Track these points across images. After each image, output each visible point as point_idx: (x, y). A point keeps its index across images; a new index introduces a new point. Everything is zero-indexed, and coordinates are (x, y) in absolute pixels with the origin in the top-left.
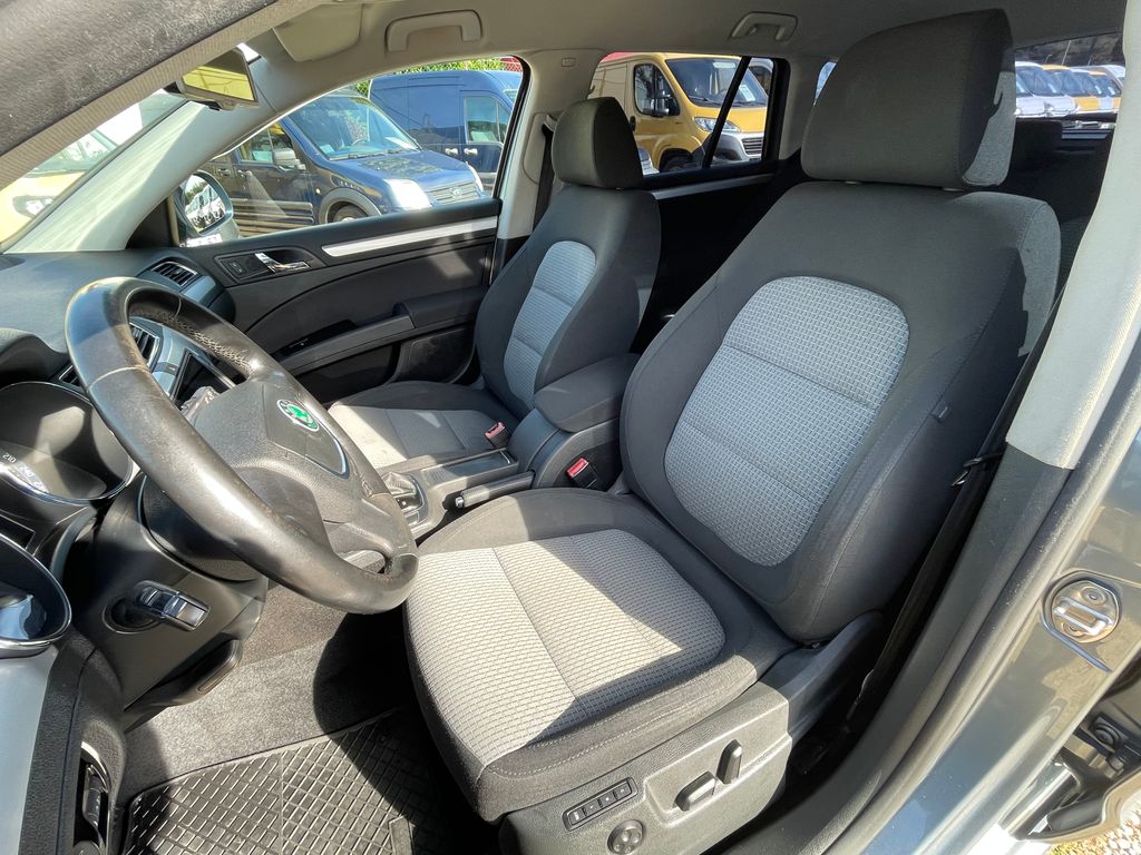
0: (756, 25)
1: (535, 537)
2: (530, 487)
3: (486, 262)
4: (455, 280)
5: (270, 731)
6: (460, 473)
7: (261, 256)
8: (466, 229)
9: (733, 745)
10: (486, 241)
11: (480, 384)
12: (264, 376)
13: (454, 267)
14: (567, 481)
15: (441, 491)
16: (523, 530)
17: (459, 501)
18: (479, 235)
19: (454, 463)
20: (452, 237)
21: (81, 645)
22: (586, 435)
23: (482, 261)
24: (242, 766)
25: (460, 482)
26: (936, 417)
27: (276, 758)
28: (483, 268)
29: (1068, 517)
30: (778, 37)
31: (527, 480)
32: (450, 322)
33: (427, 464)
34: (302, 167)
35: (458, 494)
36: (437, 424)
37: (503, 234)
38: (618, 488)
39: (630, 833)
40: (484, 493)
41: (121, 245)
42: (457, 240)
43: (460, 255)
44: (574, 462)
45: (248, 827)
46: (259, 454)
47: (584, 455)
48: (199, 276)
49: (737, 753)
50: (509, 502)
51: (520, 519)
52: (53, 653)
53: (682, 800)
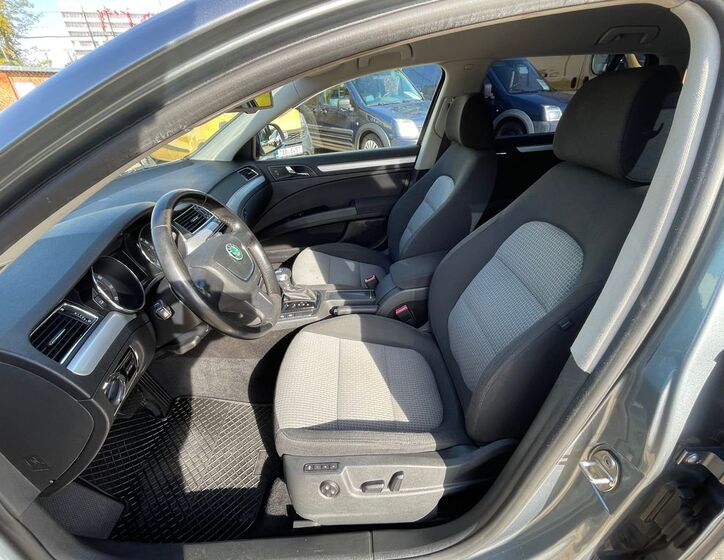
0: (622, 35)
1: (365, 340)
2: (374, 314)
3: (406, 182)
4: (387, 190)
5: (229, 391)
6: (343, 297)
7: (289, 169)
8: (397, 162)
9: (401, 473)
10: (407, 170)
11: (386, 252)
12: (239, 232)
13: (386, 183)
14: (393, 316)
15: (329, 304)
16: (359, 334)
17: (335, 311)
18: (403, 166)
19: (343, 291)
20: (387, 166)
21: (145, 317)
22: (411, 293)
23: (403, 181)
24: (216, 402)
25: (341, 302)
26: (559, 327)
27: (229, 404)
28: (403, 185)
29: (583, 402)
30: (643, 41)
31: (373, 310)
32: (377, 214)
33: (332, 289)
34: (352, 109)
35: (336, 308)
36: (353, 269)
37: (417, 167)
38: (424, 328)
39: (331, 488)
40: (349, 310)
41: (230, 159)
43: (392, 177)
44: (400, 306)
45: (209, 427)
46: (207, 264)
47: (407, 304)
48: (259, 175)
49: (401, 477)
50: (357, 318)
51: (359, 329)
52: (134, 316)
53: (364, 486)
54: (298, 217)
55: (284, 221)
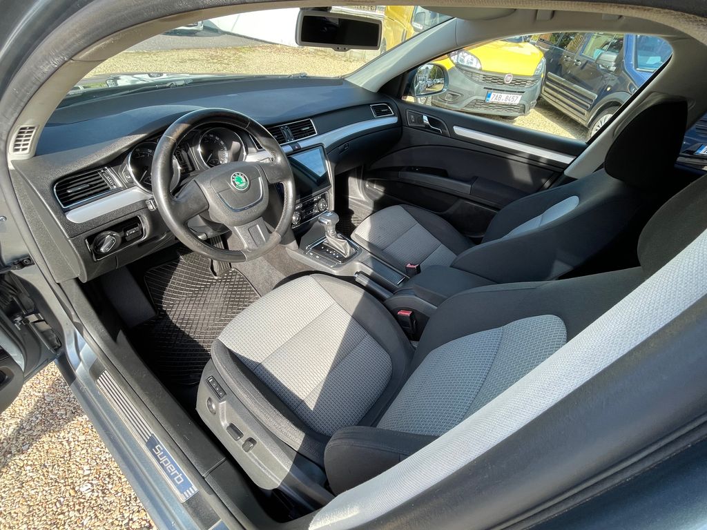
1: (355, 317)
4: (519, 182)
6: (375, 267)
7: (425, 118)
8: (546, 155)
9: (253, 441)
10: (555, 170)
13: (522, 174)
14: (394, 314)
16: (353, 309)
17: (356, 276)
18: (551, 163)
20: (531, 155)
22: (422, 303)
23: (543, 180)
25: (369, 271)
28: (542, 185)
31: (385, 295)
34: (613, 69)
37: (568, 172)
40: (365, 283)
41: (375, 90)
42: (534, 159)
43: (531, 170)
44: (407, 309)
49: (251, 444)
54: (414, 171)
55: (399, 169)
